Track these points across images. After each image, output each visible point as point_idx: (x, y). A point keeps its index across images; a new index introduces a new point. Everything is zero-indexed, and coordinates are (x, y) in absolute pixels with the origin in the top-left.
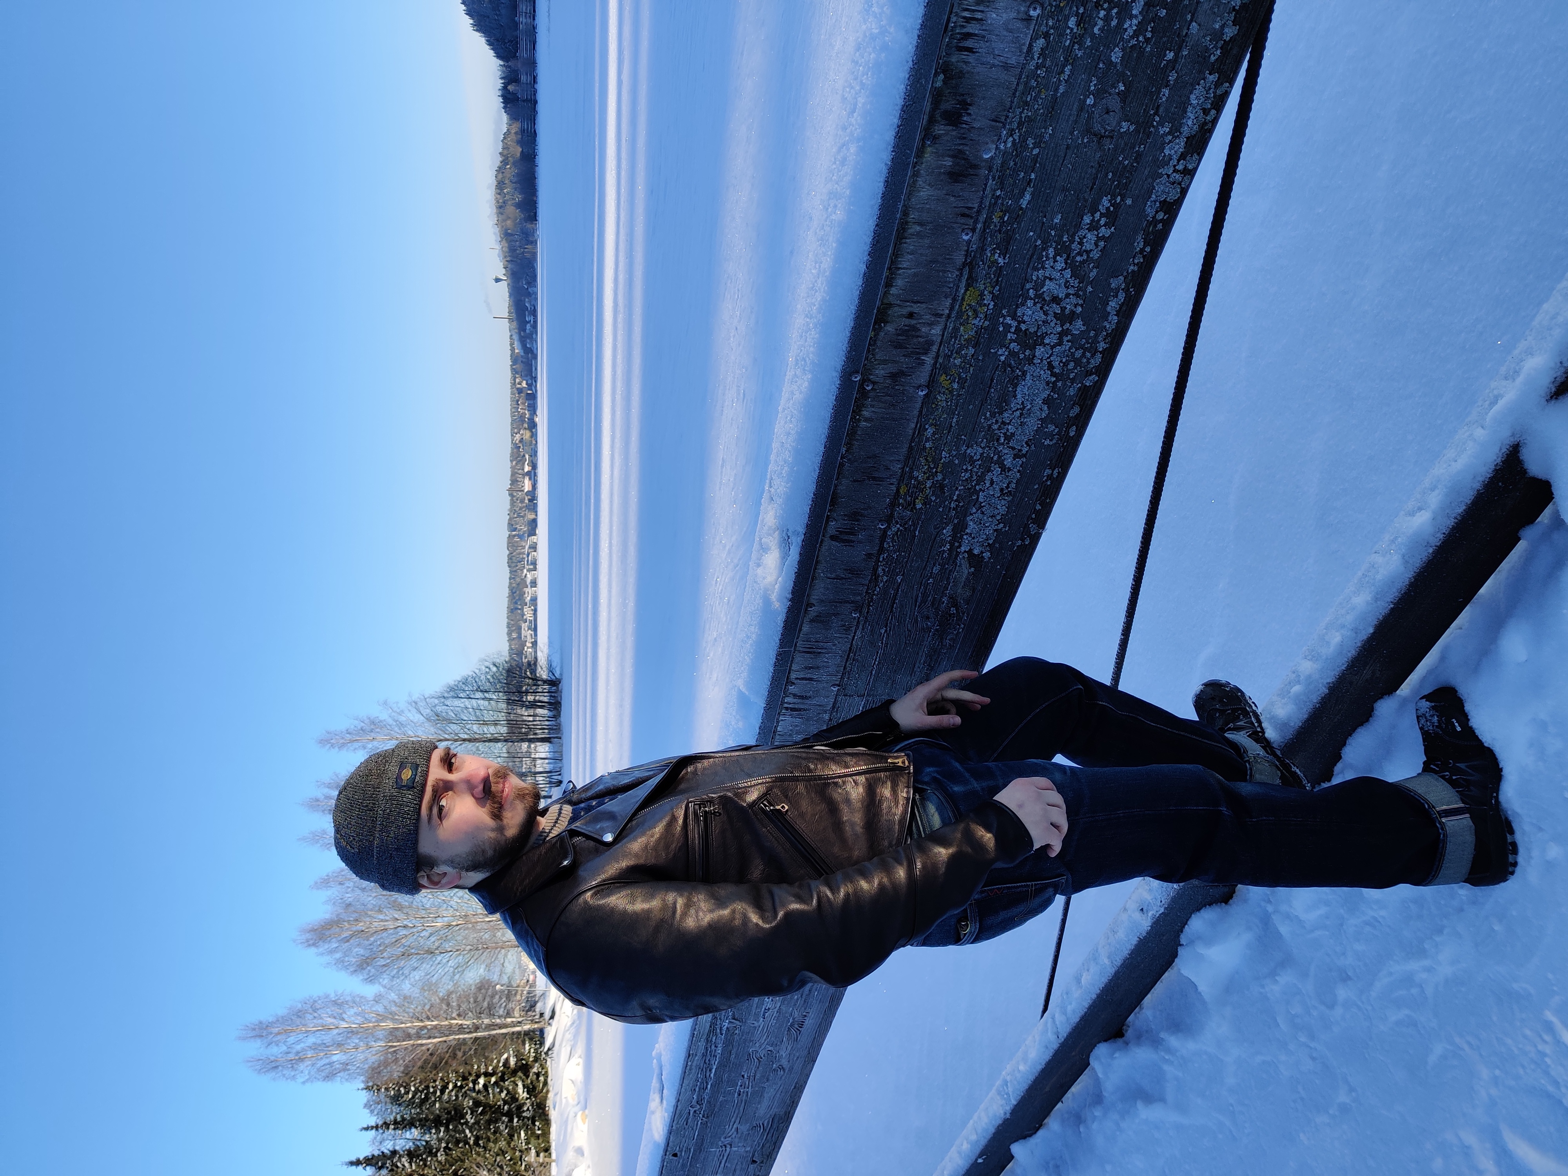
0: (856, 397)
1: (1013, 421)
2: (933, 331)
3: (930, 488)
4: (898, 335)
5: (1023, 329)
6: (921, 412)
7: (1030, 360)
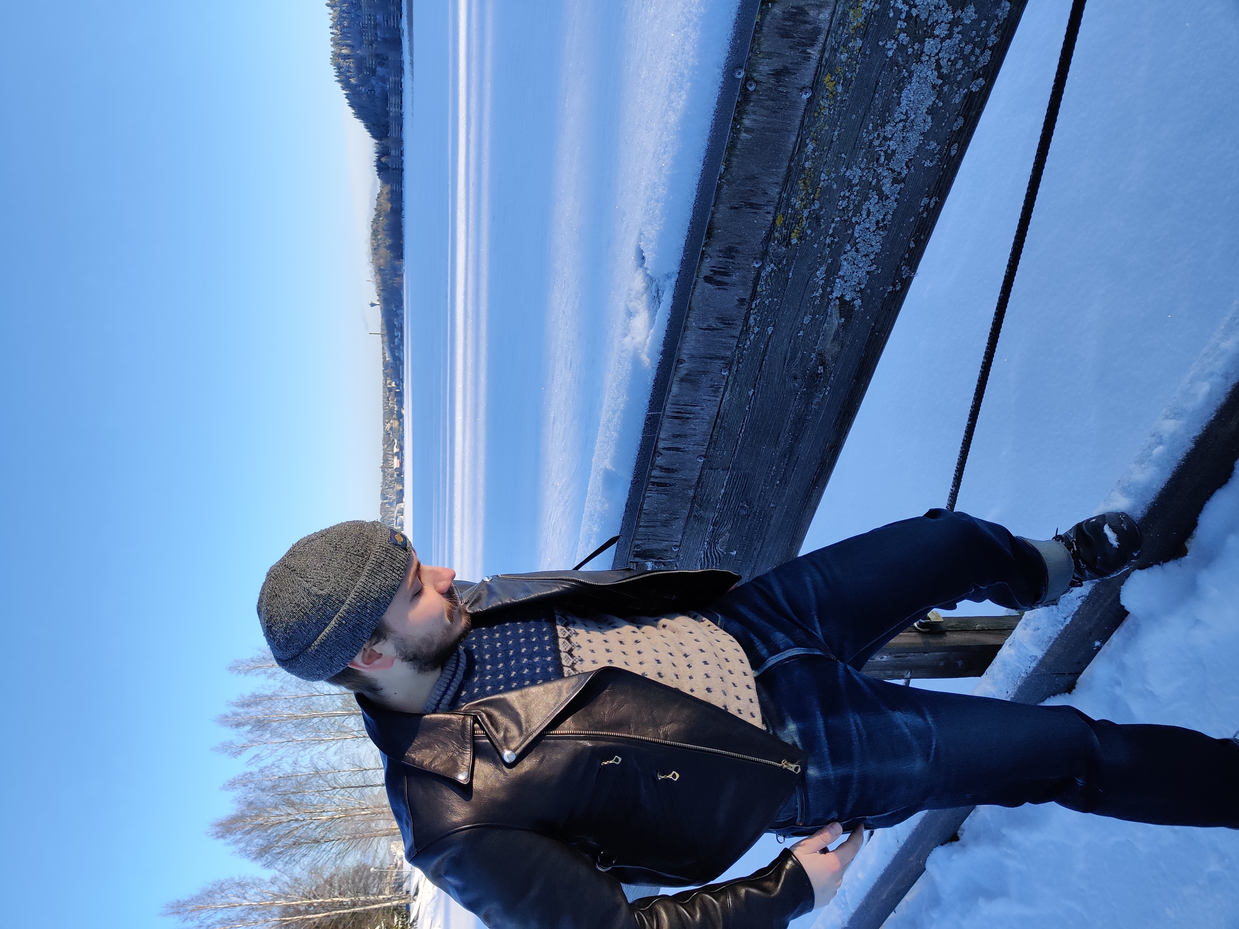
0: (738, 102)
1: (895, 135)
2: (821, 16)
3: (807, 218)
4: (785, 19)
5: (914, 15)
6: (802, 122)
7: (918, 57)
